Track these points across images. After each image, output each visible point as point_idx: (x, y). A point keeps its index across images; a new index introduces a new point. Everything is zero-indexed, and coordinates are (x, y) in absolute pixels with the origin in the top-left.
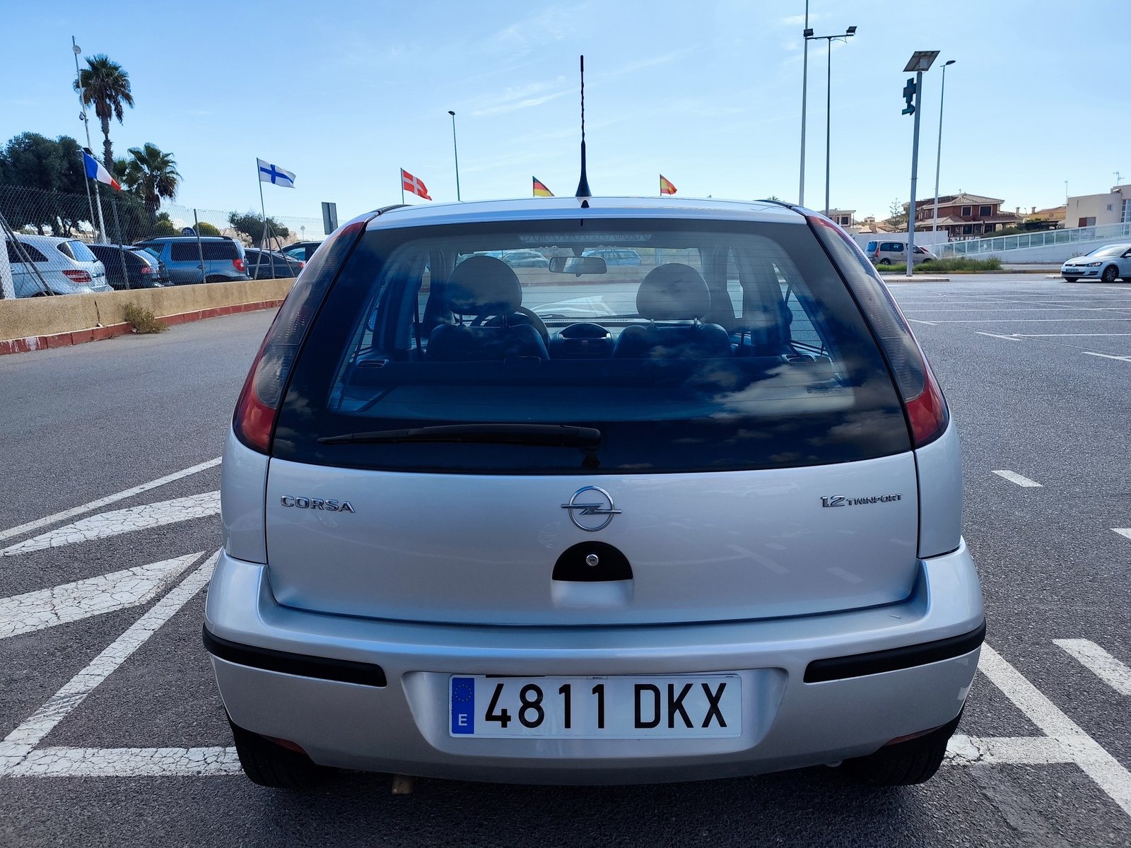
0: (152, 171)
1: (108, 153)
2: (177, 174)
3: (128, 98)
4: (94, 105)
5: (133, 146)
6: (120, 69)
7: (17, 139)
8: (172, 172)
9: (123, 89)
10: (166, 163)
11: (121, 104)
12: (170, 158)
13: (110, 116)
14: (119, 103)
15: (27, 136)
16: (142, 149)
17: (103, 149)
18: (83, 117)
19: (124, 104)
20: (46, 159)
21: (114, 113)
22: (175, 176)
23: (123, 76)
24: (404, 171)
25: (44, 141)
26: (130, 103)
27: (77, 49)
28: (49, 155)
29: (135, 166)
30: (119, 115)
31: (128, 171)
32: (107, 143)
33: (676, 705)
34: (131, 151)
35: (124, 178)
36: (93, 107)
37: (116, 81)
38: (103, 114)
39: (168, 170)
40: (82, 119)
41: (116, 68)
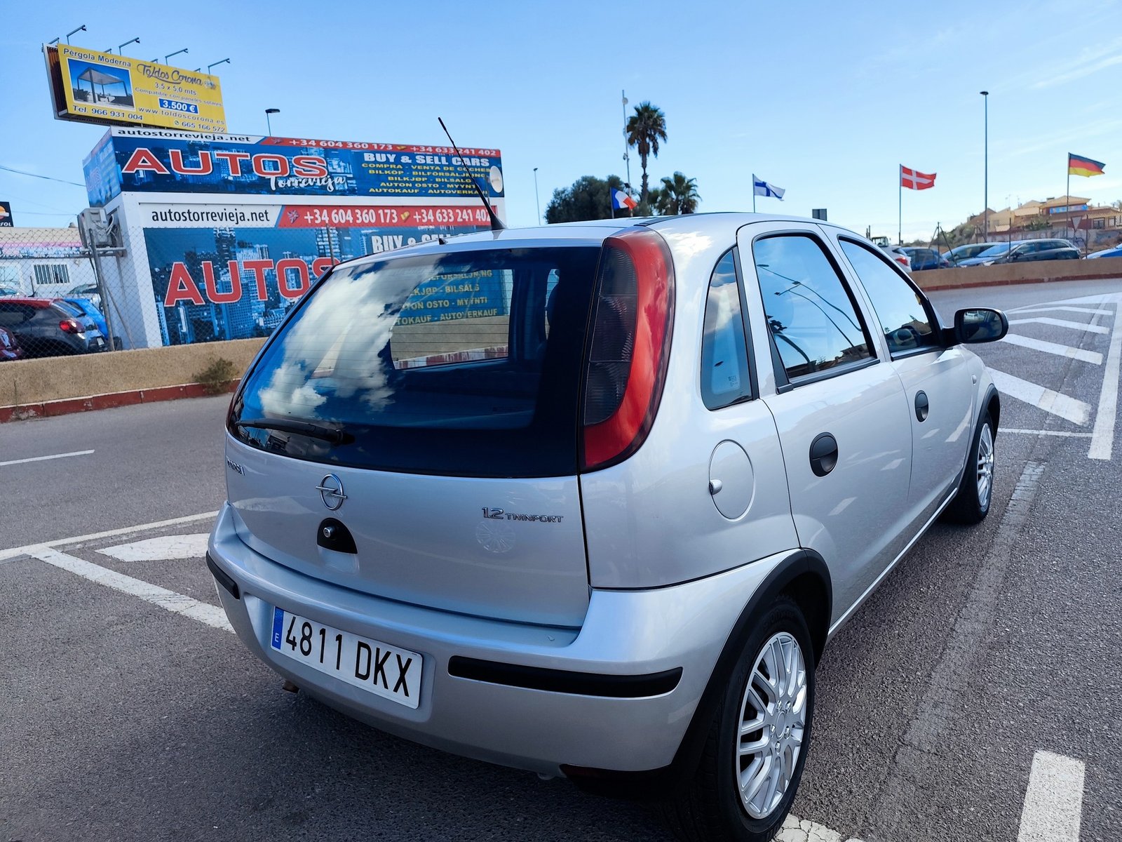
0: (677, 196)
1: (645, 185)
2: (698, 196)
3: (663, 135)
4: (637, 145)
5: (664, 176)
6: (659, 111)
7: (578, 182)
8: (694, 195)
9: (659, 128)
10: (689, 187)
11: (658, 141)
12: (694, 182)
13: (648, 153)
14: (656, 140)
15: (584, 179)
16: (672, 177)
17: (641, 181)
18: (626, 157)
19: (660, 140)
20: (595, 196)
21: (651, 150)
22: (695, 198)
23: (660, 116)
24: (904, 167)
25: (596, 181)
26: (665, 140)
27: (625, 101)
28: (598, 193)
29: (665, 194)
30: (655, 151)
31: (659, 198)
32: (645, 177)
33: (379, 667)
34: (663, 180)
35: (657, 205)
36: (636, 146)
37: (655, 122)
38: (644, 152)
39: (691, 193)
40: (624, 159)
41: (656, 111)
